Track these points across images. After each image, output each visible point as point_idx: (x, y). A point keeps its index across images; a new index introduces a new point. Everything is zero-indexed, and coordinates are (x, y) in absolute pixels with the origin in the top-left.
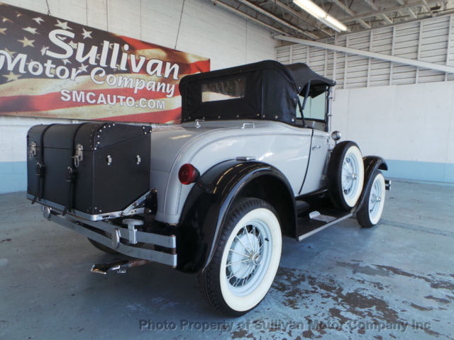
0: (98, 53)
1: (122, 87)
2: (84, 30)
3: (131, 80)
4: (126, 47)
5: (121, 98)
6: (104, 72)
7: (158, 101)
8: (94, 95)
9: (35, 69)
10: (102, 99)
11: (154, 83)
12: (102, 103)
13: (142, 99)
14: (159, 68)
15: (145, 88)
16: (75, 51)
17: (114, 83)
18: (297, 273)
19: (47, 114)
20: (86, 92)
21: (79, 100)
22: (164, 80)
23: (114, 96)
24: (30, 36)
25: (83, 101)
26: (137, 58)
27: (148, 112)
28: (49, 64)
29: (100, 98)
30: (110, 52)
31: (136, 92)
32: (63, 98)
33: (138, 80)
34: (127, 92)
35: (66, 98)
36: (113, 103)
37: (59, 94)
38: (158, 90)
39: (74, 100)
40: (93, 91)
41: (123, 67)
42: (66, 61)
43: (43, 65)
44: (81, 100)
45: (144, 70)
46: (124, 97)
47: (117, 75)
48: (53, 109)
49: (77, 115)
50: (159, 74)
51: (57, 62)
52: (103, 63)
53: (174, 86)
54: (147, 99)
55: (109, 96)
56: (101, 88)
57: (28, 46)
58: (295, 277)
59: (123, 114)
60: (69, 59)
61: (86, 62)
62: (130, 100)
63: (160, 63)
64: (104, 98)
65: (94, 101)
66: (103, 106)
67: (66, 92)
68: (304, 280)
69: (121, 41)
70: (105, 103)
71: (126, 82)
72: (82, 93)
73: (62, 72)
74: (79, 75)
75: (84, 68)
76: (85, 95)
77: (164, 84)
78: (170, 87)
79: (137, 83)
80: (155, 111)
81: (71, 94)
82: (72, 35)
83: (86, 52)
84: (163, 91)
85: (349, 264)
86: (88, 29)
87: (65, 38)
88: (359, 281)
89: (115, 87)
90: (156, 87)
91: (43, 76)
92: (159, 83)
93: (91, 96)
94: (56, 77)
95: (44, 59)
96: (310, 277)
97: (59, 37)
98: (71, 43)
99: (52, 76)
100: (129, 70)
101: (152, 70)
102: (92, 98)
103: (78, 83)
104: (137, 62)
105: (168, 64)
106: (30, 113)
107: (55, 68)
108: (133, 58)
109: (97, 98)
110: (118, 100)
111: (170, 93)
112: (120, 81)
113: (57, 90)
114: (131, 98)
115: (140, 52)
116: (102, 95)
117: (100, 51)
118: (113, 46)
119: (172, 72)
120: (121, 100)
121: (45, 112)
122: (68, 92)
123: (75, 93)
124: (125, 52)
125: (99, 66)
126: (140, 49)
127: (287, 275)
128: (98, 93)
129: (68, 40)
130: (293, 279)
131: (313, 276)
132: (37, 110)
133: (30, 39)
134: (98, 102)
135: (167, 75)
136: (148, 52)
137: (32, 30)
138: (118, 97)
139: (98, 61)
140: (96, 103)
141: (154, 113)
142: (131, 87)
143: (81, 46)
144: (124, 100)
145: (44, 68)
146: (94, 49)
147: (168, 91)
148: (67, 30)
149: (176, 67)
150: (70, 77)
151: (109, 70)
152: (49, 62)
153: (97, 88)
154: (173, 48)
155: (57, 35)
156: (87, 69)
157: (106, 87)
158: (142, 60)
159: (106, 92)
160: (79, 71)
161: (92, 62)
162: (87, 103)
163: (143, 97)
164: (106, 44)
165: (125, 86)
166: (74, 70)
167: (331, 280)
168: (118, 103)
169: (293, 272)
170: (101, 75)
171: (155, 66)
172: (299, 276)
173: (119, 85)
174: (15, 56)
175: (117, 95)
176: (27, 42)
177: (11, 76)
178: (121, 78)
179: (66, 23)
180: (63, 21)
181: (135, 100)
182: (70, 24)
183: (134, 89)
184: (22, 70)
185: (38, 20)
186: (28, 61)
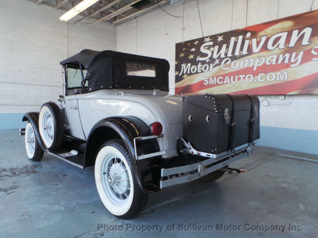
0: (226, 48)
1: (243, 68)
2: (219, 37)
3: (252, 60)
4: (249, 35)
5: (242, 76)
6: (230, 60)
7: (279, 73)
8: (222, 78)
9: (193, 70)
10: (227, 80)
11: (275, 57)
12: (227, 83)
13: (260, 75)
14: (282, 42)
15: (265, 64)
16: (213, 52)
17: (237, 66)
20: (217, 77)
21: (213, 83)
22: (289, 50)
23: (237, 76)
24: (192, 53)
25: (215, 83)
26: (258, 39)
27: (267, 85)
28: (200, 65)
30: (236, 43)
31: (255, 69)
32: (205, 83)
33: (258, 59)
34: (247, 71)
35: (206, 83)
36: (235, 82)
37: (203, 81)
38: (280, 62)
39: (210, 83)
40: (222, 76)
41: (245, 52)
42: (207, 61)
43: (197, 66)
45: (265, 48)
46: (244, 76)
47: (240, 60)
48: (200, 90)
50: (282, 46)
51: (203, 63)
52: (230, 55)
54: (265, 73)
55: (232, 77)
56: (227, 72)
57: (192, 59)
59: (243, 89)
60: (209, 59)
62: (249, 77)
63: (284, 35)
65: (222, 82)
66: (227, 85)
67: (206, 79)
69: (243, 32)
70: (229, 82)
71: (247, 63)
72: (215, 78)
73: (205, 68)
74: (214, 67)
75: (217, 62)
76: (217, 79)
77: (288, 55)
78: (296, 56)
79: (257, 61)
80: (275, 83)
81: (209, 80)
82: (211, 43)
83: (219, 50)
84: (286, 61)
86: (220, 35)
87: (208, 47)
89: (238, 69)
90: (277, 60)
91: (197, 72)
92: (281, 55)
94: (202, 72)
95: (197, 63)
98: (211, 48)
99: (200, 71)
100: (250, 51)
101: (274, 45)
102: (220, 80)
103: (213, 73)
104: (258, 43)
105: (295, 32)
107: (202, 67)
108: (254, 41)
109: (223, 80)
110: (239, 79)
111: (296, 62)
112: (242, 64)
113: (202, 79)
115: (261, 33)
116: (227, 77)
117: (228, 47)
118: (237, 39)
119: (301, 38)
120: (242, 78)
121: (196, 92)
124: (247, 39)
125: (227, 57)
126: (261, 31)
128: (224, 76)
132: (193, 92)
133: (192, 55)
134: (225, 83)
135: (292, 43)
136: (269, 30)
137: (193, 50)
138: (239, 76)
139: (226, 54)
140: (223, 84)
141: (273, 85)
142: (251, 66)
143: (217, 47)
144: (244, 78)
145: (197, 68)
146: (225, 46)
147: (293, 60)
148: (210, 41)
149: (308, 30)
150: (209, 70)
151: (234, 58)
152: (200, 63)
153: (224, 73)
154: (308, 11)
155: (204, 47)
156: (219, 62)
157: (230, 71)
158: (264, 39)
159: (229, 75)
160: (215, 64)
162: (217, 85)
163: (262, 73)
164: (233, 39)
165: (246, 67)
166: (211, 64)
168: (239, 82)
170: (227, 63)
171: (277, 40)
173: (241, 67)
174: (187, 65)
175: (238, 75)
176: (191, 57)
177: (185, 76)
178: (242, 61)
179: (209, 38)
180: (207, 37)
181: (254, 76)
182: (211, 37)
183: (254, 66)
184: (189, 72)
185: (196, 43)
186: (191, 66)
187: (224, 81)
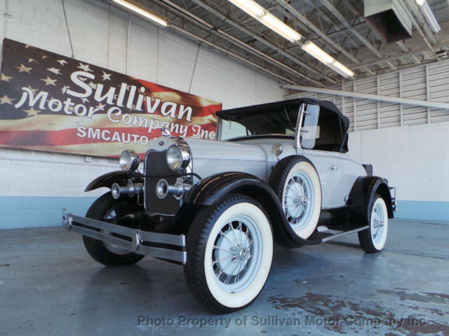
0: (115, 93)
1: (137, 126)
2: (104, 73)
3: (146, 119)
4: (143, 90)
5: (136, 136)
6: (120, 112)
8: (109, 132)
9: (55, 106)
10: (116, 137)
11: (168, 124)
12: (116, 141)
14: (173, 110)
15: (158, 127)
16: (94, 91)
17: (129, 122)
18: (334, 299)
19: (62, 149)
20: (102, 130)
21: (94, 137)
22: (178, 122)
23: (129, 135)
24: (53, 76)
25: (98, 138)
26: (153, 100)
28: (68, 102)
29: (114, 136)
30: (127, 93)
31: (150, 131)
32: (79, 134)
33: (152, 120)
34: (142, 131)
35: (82, 134)
36: (128, 141)
37: (76, 131)
39: (89, 136)
40: (108, 129)
41: (138, 107)
42: (84, 100)
43: (62, 102)
44: (96, 137)
46: (138, 136)
47: (133, 115)
48: (68, 144)
49: (91, 151)
50: (173, 115)
51: (76, 101)
52: (120, 103)
53: (187, 127)
55: (123, 134)
56: (116, 126)
57: (51, 85)
58: (333, 303)
60: (88, 98)
61: (104, 102)
62: (144, 139)
63: (175, 106)
64: (118, 136)
65: (109, 138)
66: (116, 143)
68: (344, 306)
69: (138, 83)
70: (119, 140)
71: (141, 122)
72: (98, 130)
73: (80, 110)
74: (96, 113)
75: (101, 107)
76: (101, 132)
77: (177, 125)
78: (184, 128)
79: (152, 123)
81: (87, 131)
82: (92, 77)
83: (105, 92)
84: (176, 131)
85: (393, 292)
86: (108, 72)
87: (86, 79)
88: (411, 307)
89: (129, 126)
90: (170, 127)
91: (62, 112)
92: (173, 124)
93: (106, 133)
94: (74, 114)
95: (64, 97)
96: (350, 303)
97: (81, 78)
98: (91, 84)
99: (71, 113)
100: (144, 109)
101: (166, 111)
102: (106, 135)
103: (94, 121)
104: (153, 104)
105: (182, 107)
106: (45, 147)
107: (74, 106)
108: (148, 99)
109: (111, 136)
110: (132, 139)
111: (183, 133)
112: (135, 121)
113: (74, 126)
114: (146, 137)
115: (156, 94)
116: (116, 133)
117: (117, 92)
118: (130, 88)
119: (186, 114)
120: (135, 139)
121: (59, 147)
122: (84, 128)
123: (91, 129)
124: (142, 94)
125: (115, 105)
126: (156, 92)
127: (323, 301)
128: (113, 130)
129: (88, 81)
130: (330, 305)
131: (354, 302)
132: (53, 145)
133: (52, 79)
134: (113, 140)
135: (180, 116)
136: (163, 94)
137: (56, 71)
138: (133, 135)
139: (115, 101)
140: (110, 141)
142: (146, 126)
143: (100, 87)
144: (138, 139)
145: (64, 105)
146: (112, 90)
147: (181, 132)
148: (89, 72)
149: (190, 109)
150: (87, 114)
151: (125, 110)
152: (69, 100)
153: (112, 127)
154: (187, 92)
155: (78, 76)
156: (104, 108)
157: (121, 125)
158: (158, 102)
159: (121, 130)
160: (97, 110)
161: (110, 102)
162: (101, 140)
164: (124, 86)
165: (140, 125)
166: (91, 108)
167: (377, 307)
168: (132, 142)
169: (329, 298)
170: (116, 114)
171: (169, 108)
172: (337, 301)
173: (134, 124)
174: (37, 93)
175: (131, 134)
176: (50, 81)
177: (32, 112)
178: (136, 117)
179: (87, 66)
180: (85, 64)
181: (149, 139)
182: (91, 67)
183: (148, 128)
184: (42, 106)
185: (62, 62)
186: (49, 98)
187: (111, 138)
